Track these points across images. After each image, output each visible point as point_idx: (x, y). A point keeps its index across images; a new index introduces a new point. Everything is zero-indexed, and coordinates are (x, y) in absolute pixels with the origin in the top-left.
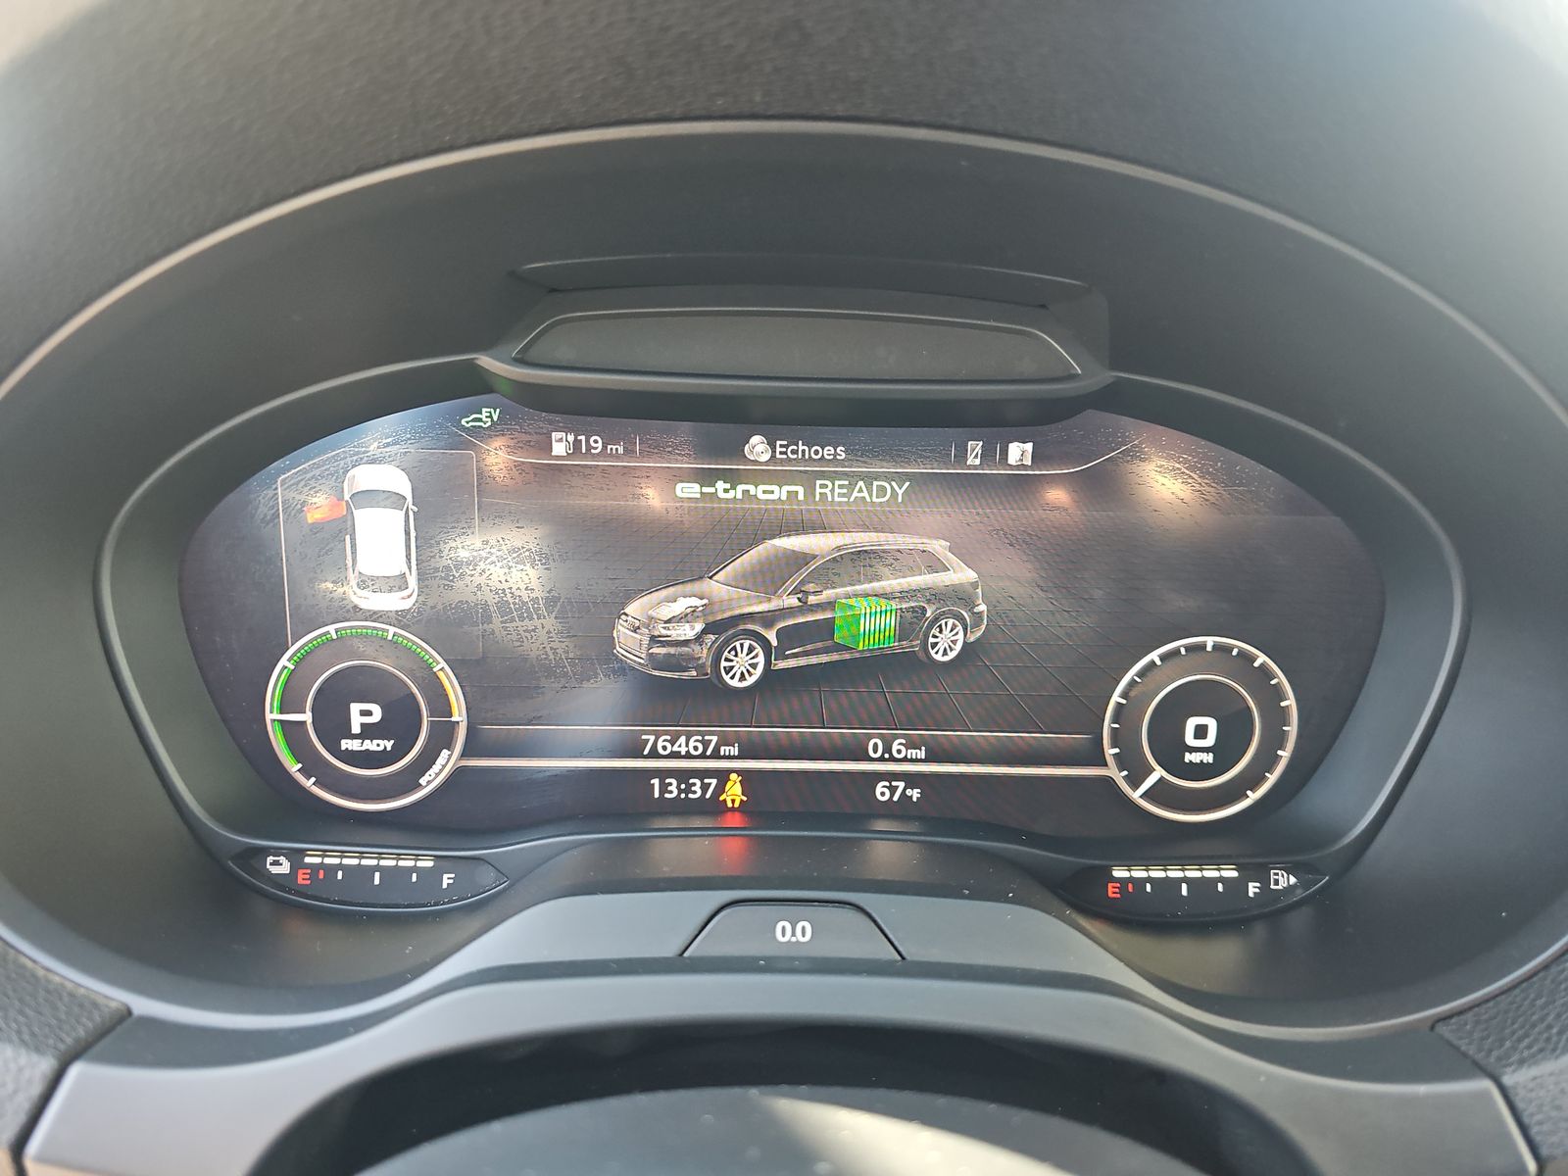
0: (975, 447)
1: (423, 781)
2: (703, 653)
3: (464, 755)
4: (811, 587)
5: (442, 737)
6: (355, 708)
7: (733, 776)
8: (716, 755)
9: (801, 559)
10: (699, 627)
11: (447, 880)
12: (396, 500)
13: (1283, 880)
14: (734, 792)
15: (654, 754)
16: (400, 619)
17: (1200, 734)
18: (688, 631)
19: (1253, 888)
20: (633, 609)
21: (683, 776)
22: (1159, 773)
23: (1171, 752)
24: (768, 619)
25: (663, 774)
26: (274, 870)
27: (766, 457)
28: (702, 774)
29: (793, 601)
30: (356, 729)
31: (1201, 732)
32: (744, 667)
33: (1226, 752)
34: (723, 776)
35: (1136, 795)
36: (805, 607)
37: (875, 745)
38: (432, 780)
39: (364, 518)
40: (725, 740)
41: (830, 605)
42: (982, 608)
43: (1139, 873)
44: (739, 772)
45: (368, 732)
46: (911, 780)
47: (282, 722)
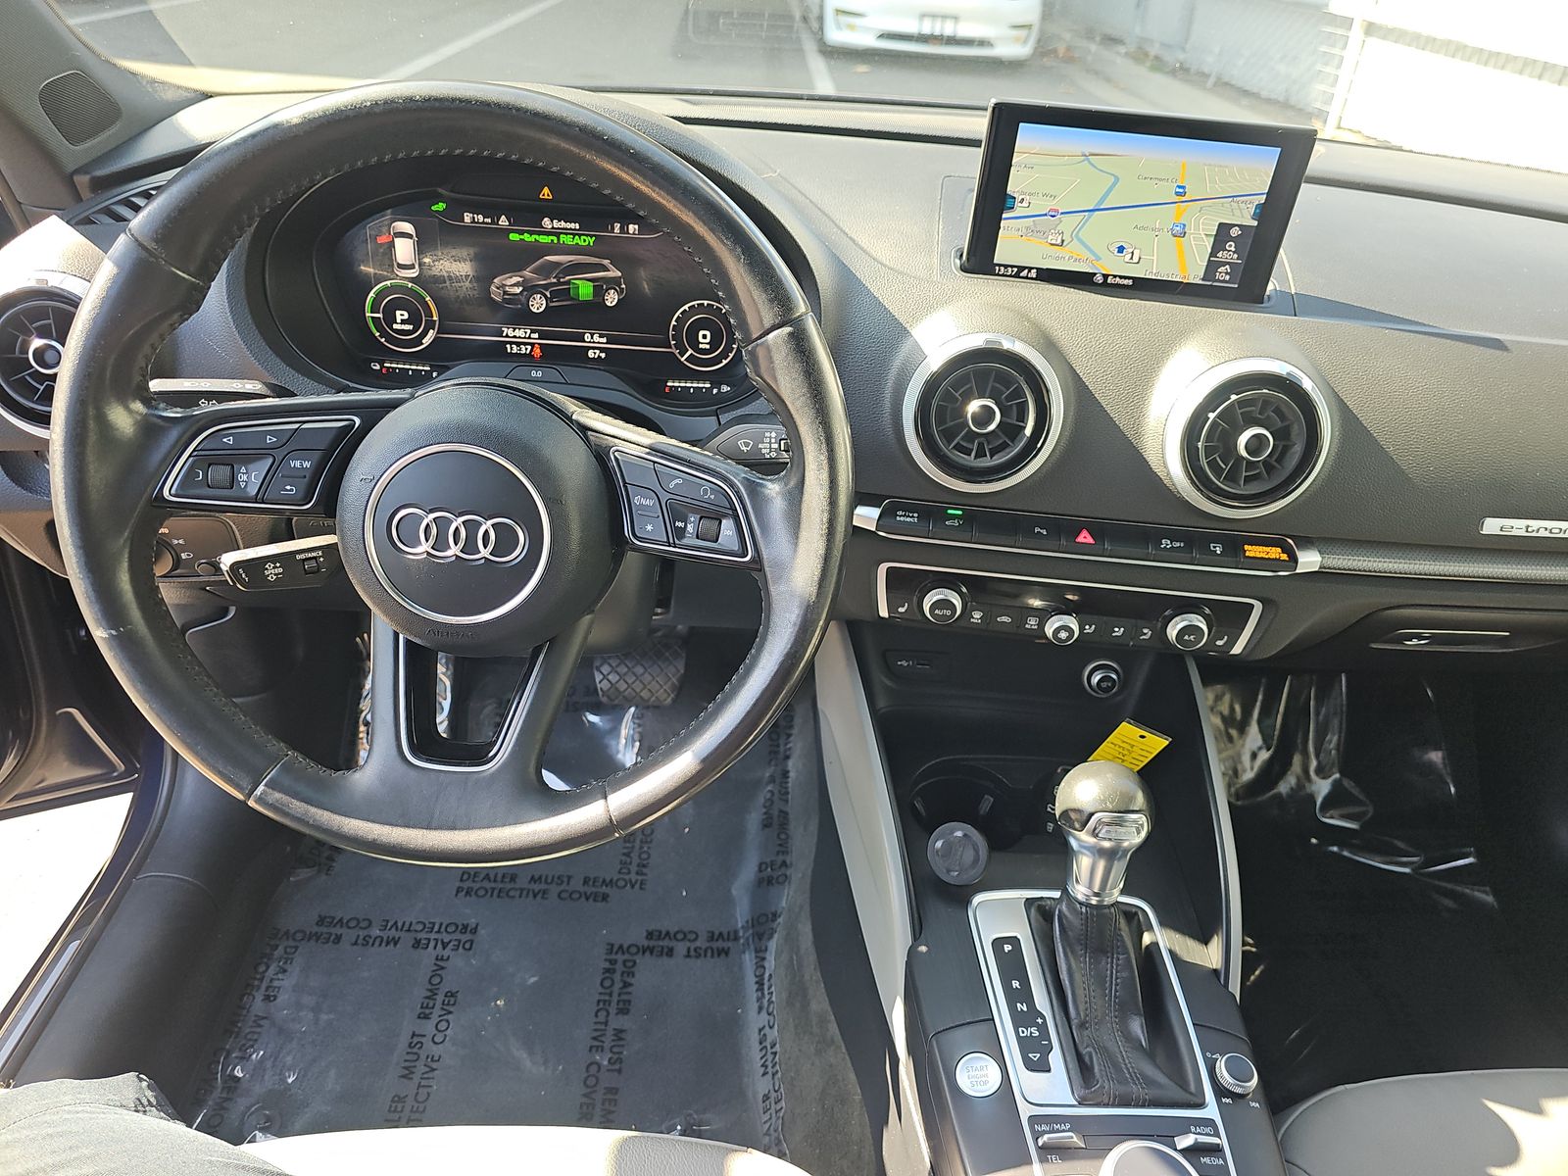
0: (617, 226)
1: (424, 341)
2: (523, 299)
3: (438, 333)
4: (561, 275)
5: (430, 325)
6: (398, 313)
7: (536, 345)
8: (529, 338)
9: (558, 264)
10: (521, 289)
11: (435, 374)
12: (410, 236)
13: (725, 388)
14: (537, 352)
15: (507, 336)
16: (412, 280)
17: (704, 338)
18: (518, 290)
19: (715, 391)
20: (495, 281)
21: (518, 344)
22: (690, 352)
23: (695, 345)
24: (546, 287)
25: (511, 343)
26: (374, 368)
27: (550, 227)
28: (525, 344)
29: (555, 280)
30: (399, 321)
31: (704, 337)
32: (538, 304)
33: (714, 345)
34: (532, 345)
35: (683, 359)
36: (559, 283)
37: (587, 337)
38: (427, 341)
39: (398, 241)
40: (533, 331)
41: (568, 283)
42: (623, 286)
43: (676, 384)
44: (539, 344)
45: (403, 322)
46: (602, 350)
47: (372, 317)
